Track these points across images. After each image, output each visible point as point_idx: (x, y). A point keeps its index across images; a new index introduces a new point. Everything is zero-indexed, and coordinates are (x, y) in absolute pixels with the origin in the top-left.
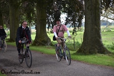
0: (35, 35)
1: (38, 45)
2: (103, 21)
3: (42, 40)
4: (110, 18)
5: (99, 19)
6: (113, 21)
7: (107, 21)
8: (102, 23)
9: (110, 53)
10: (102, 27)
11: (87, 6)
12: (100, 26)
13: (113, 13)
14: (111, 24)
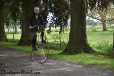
0: (21, 35)
1: (24, 45)
2: (89, 21)
3: (28, 39)
4: (95, 18)
5: (85, 19)
6: (98, 21)
7: (93, 21)
8: (87, 23)
10: (87, 27)
11: (73, 5)
12: (85, 26)
13: (98, 13)
14: (96, 24)
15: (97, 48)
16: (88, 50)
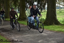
0: (19, 15)
1: (21, 20)
3: (23, 17)
6: (63, 6)
7: (60, 6)
8: (57, 7)
9: (61, 24)
10: (57, 10)
12: (56, 9)
13: (63, 2)
14: (61, 8)
15: (62, 22)
16: (57, 23)
